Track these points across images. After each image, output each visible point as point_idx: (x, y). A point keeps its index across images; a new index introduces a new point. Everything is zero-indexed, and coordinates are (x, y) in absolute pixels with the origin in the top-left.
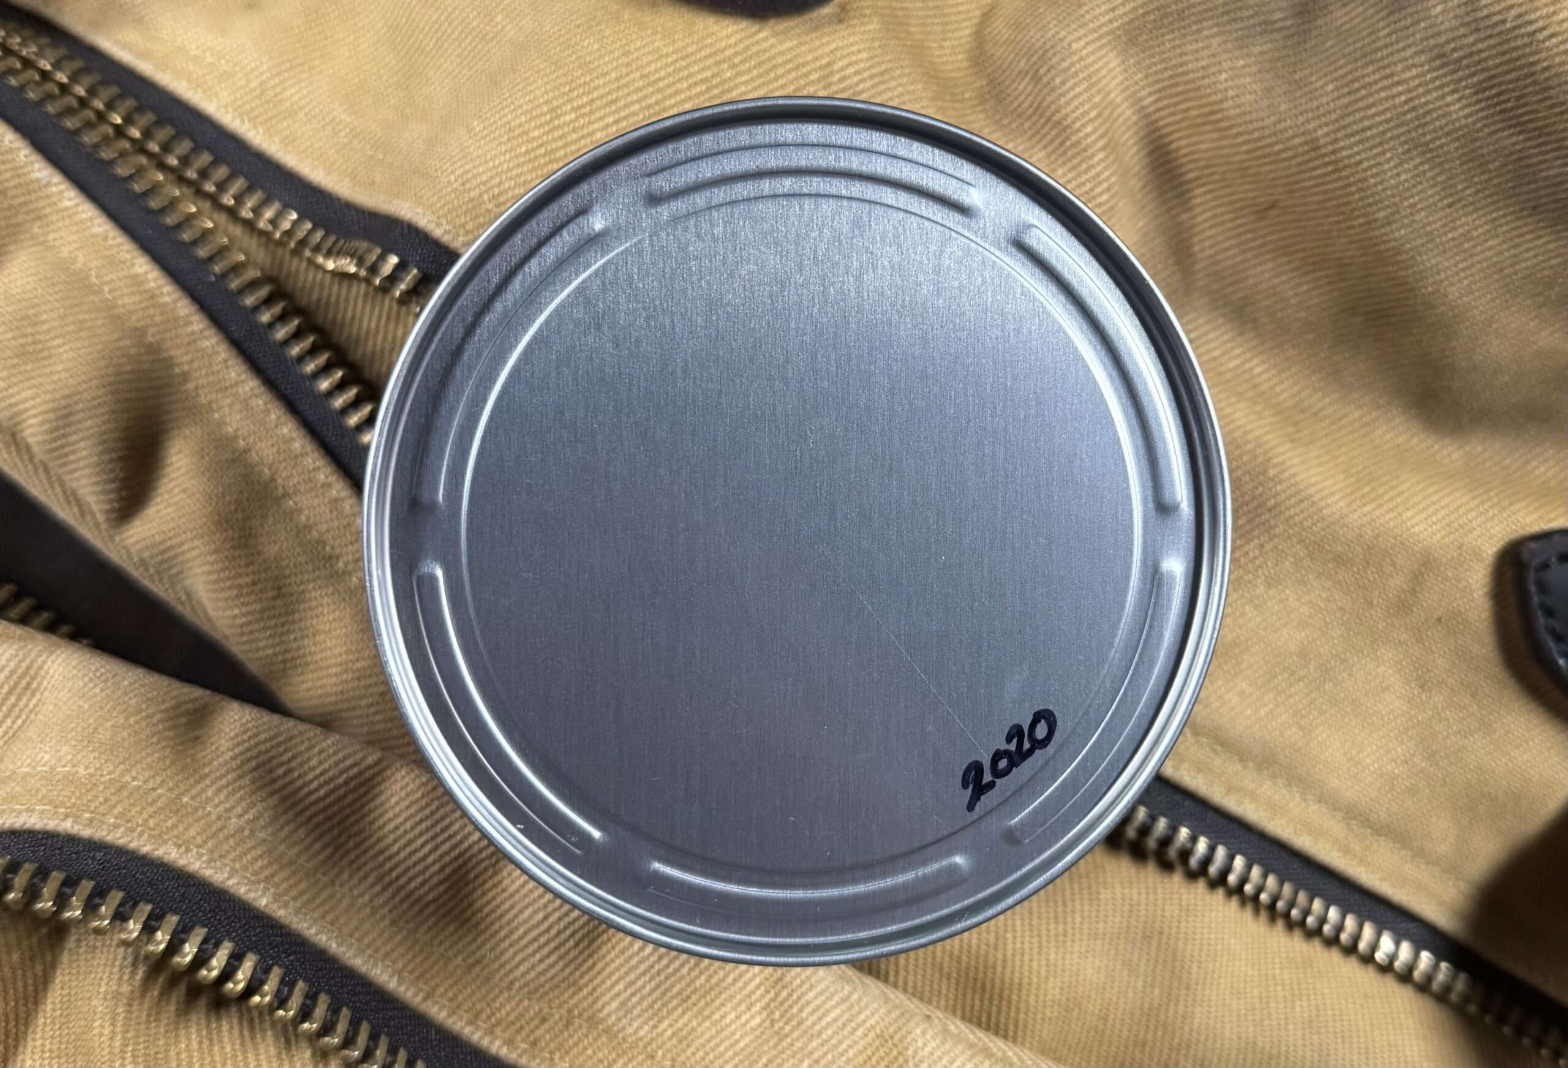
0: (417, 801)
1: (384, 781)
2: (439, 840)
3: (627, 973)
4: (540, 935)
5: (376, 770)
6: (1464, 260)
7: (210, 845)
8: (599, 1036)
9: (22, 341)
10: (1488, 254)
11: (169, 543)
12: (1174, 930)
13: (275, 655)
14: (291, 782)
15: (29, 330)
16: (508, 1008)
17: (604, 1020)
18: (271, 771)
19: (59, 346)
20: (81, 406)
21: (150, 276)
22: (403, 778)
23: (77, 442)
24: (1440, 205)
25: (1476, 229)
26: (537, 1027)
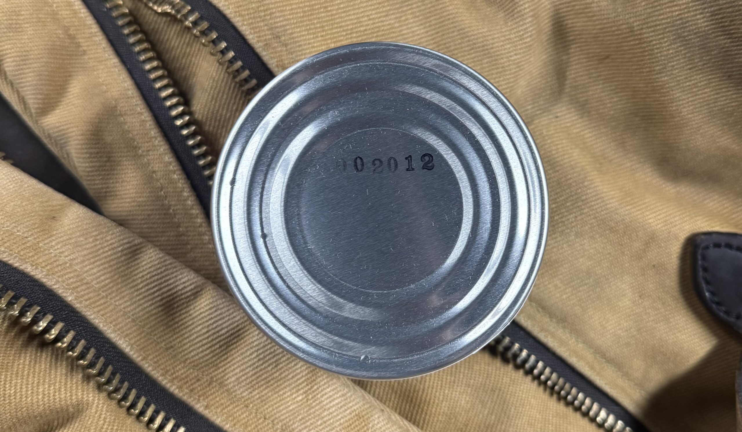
0: (155, 265)
1: (141, 253)
2: (162, 286)
3: (242, 365)
4: (204, 339)
5: (138, 247)
6: (692, 97)
7: (48, 267)
8: (224, 392)
10: (704, 95)
11: (62, 128)
12: (506, 390)
13: (102, 188)
15: (15, 17)
16: (182, 371)
17: (227, 385)
21: (76, 3)
22: (150, 253)
23: (28, 73)
24: (686, 68)
25: (700, 82)
26: (195, 383)
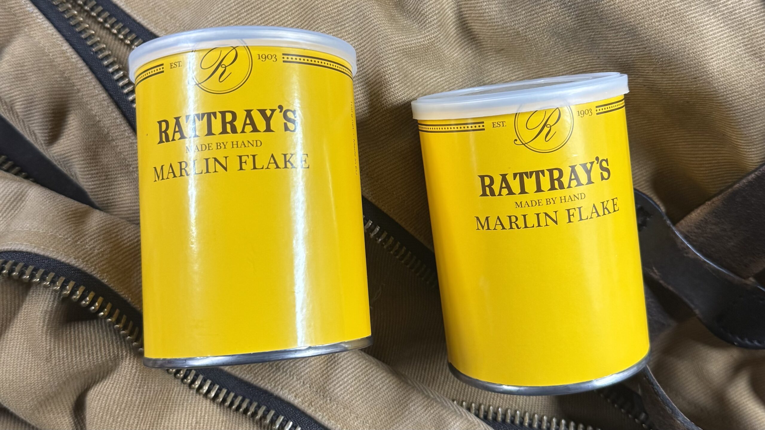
7: (87, 258)
9: (16, 72)
11: (67, 154)
14: (118, 240)
15: (20, 68)
18: (110, 235)
19: (30, 75)
20: (37, 99)
21: (68, 51)
23: (35, 113)
